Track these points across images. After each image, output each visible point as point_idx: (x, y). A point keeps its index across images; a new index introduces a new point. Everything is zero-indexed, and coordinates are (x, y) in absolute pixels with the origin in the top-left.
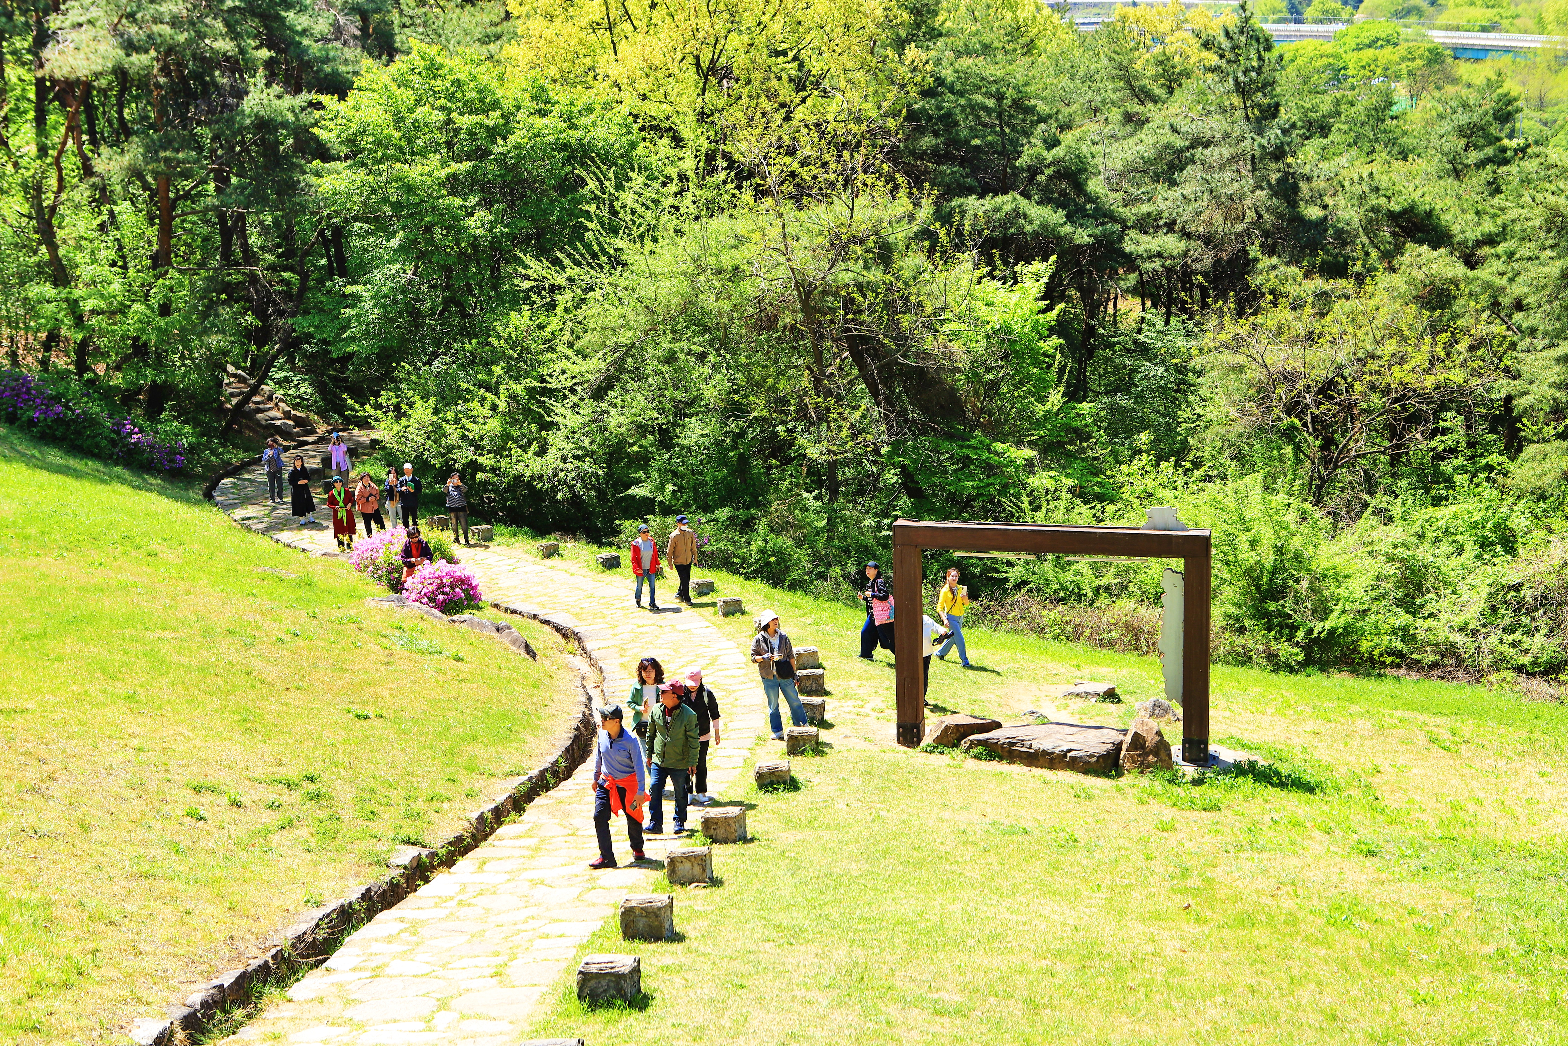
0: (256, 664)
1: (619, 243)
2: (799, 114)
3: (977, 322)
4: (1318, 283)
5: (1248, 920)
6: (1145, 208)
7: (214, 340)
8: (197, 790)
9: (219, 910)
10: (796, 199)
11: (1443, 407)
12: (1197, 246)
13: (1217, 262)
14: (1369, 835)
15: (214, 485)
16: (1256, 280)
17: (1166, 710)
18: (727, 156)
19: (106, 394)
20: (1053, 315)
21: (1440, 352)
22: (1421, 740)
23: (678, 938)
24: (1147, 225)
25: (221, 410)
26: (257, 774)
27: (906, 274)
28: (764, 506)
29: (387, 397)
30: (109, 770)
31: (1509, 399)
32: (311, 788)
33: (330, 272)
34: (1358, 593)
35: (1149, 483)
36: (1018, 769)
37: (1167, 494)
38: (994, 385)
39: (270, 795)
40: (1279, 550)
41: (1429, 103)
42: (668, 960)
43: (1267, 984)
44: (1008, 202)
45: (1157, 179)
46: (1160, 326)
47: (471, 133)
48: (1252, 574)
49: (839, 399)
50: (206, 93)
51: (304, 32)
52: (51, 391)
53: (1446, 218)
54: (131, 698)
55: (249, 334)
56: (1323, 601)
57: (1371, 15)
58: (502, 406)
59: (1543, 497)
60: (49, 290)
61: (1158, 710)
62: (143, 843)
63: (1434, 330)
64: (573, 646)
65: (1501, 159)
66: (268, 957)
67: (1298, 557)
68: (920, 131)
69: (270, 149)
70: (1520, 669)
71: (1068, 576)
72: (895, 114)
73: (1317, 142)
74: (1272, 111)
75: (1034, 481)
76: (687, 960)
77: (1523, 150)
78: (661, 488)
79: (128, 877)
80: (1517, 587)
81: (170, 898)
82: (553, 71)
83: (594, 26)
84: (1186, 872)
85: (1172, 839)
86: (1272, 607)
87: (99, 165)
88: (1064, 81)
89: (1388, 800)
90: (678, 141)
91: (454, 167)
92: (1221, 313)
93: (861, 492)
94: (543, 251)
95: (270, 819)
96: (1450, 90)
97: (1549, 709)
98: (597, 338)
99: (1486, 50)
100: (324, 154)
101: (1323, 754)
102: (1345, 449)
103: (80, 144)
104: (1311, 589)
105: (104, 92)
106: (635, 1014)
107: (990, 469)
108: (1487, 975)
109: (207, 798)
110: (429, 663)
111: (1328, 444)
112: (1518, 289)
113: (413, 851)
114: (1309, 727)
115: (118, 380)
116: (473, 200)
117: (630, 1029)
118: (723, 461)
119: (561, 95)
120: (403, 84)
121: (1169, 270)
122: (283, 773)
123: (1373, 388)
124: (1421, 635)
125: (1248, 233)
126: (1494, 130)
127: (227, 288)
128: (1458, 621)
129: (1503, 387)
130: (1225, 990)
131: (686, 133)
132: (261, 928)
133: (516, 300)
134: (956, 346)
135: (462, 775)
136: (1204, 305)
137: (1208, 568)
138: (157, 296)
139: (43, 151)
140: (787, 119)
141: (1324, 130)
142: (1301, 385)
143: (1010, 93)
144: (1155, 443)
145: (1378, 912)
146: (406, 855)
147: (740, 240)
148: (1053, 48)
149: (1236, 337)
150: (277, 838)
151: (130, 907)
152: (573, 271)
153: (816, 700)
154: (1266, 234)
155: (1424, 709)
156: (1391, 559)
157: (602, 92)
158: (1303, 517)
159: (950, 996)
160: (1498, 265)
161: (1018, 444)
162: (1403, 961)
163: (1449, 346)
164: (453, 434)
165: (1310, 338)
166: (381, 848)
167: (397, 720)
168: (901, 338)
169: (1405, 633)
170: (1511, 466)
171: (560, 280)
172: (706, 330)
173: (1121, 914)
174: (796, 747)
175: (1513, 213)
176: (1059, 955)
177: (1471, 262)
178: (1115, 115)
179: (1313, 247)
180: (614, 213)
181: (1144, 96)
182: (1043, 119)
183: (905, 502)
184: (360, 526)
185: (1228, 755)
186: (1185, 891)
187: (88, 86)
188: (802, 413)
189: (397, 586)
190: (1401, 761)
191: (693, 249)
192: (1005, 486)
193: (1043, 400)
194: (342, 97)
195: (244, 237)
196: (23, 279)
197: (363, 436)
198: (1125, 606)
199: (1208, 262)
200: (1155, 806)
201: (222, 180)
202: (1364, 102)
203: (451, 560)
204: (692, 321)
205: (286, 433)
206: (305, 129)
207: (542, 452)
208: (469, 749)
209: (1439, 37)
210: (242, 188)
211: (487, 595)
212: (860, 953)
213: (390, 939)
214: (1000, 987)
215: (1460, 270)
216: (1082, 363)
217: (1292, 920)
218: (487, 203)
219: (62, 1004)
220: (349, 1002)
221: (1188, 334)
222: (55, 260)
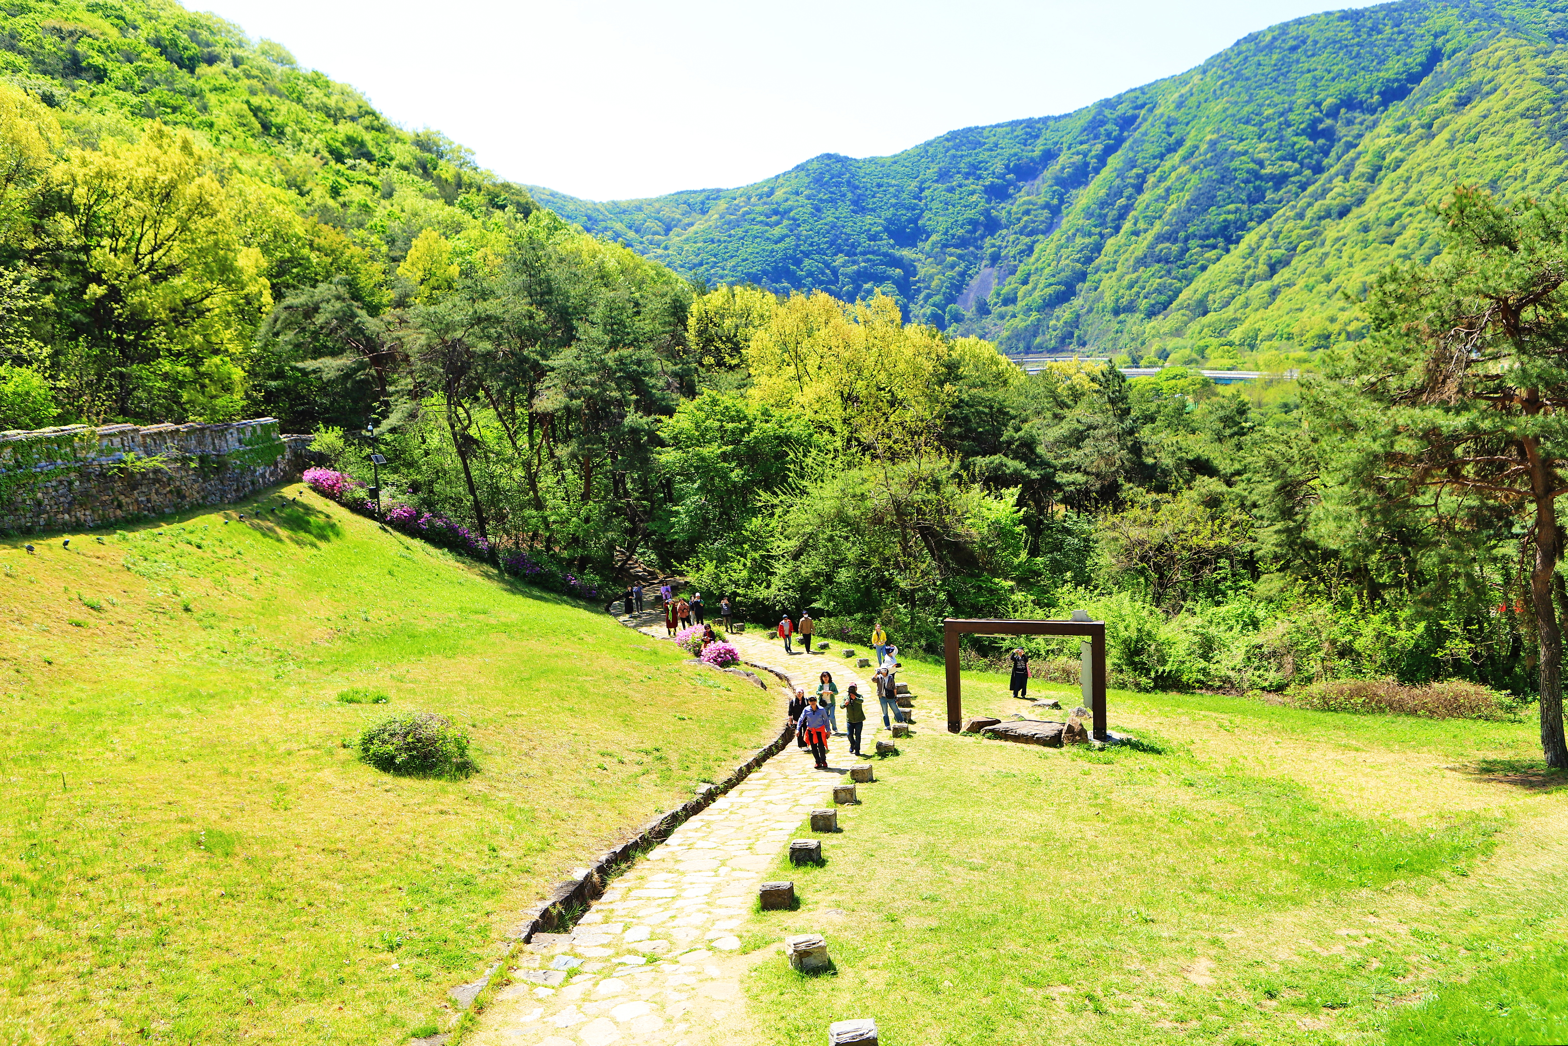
0: (630, 692)
1: (804, 483)
2: (892, 418)
3: (983, 519)
4: (1154, 496)
5: (1129, 820)
6: (1065, 460)
7: (610, 534)
8: (603, 755)
9: (614, 814)
10: (892, 459)
11: (1219, 556)
12: (1092, 479)
13: (1103, 486)
14: (1188, 775)
15: (610, 604)
16: (1122, 495)
17: (1084, 713)
18: (857, 439)
19: (559, 561)
20: (1021, 513)
21: (1216, 529)
22: (1215, 726)
23: (840, 831)
24: (1067, 468)
25: (613, 568)
26: (631, 747)
27: (947, 495)
28: (879, 612)
29: (692, 561)
30: (561, 744)
31: (1252, 552)
32: (658, 754)
33: (665, 500)
34: (1182, 653)
35: (1072, 597)
36: (1010, 744)
37: (1082, 602)
38: (993, 549)
39: (638, 757)
40: (1139, 630)
41: (1204, 406)
42: (834, 842)
43: (1140, 853)
44: (997, 459)
45: (1070, 446)
46: (1075, 518)
47: (733, 432)
48: (1126, 642)
49: (915, 558)
50: (607, 416)
51: (653, 387)
52: (534, 560)
53: (1216, 462)
54: (571, 710)
55: (627, 531)
56: (1163, 656)
57: (1173, 363)
58: (749, 564)
59: (1271, 601)
60: (534, 513)
61: (1080, 713)
62: (578, 781)
63: (1213, 518)
64: (785, 683)
65: (1242, 433)
66: (637, 838)
67: (1149, 634)
68: (953, 425)
69: (637, 443)
70: (1263, 689)
71: (1033, 645)
72: (939, 417)
73: (1149, 426)
74: (1127, 411)
75: (1014, 597)
76: (844, 842)
77: (1252, 428)
78: (827, 604)
79: (571, 798)
80: (1260, 647)
81: (591, 808)
82: (772, 401)
83: (791, 379)
84: (1096, 796)
85: (1089, 779)
86: (1137, 659)
87: (557, 453)
88: (1022, 399)
89: (1198, 757)
90: (833, 432)
91: (724, 448)
92: (1105, 512)
93: (927, 604)
94: (768, 488)
95: (638, 769)
96: (1214, 399)
97: (1278, 709)
98: (794, 530)
99: (1231, 379)
100: (662, 443)
101: (1165, 734)
102: (1170, 579)
103: (548, 443)
104: (1157, 650)
105: (560, 418)
106: (818, 869)
107: (991, 591)
108: (1252, 847)
109: (608, 759)
110: (714, 692)
111: (1162, 576)
112: (1254, 497)
113: (707, 786)
114: (1158, 720)
115: (565, 554)
116: (733, 464)
117: (816, 877)
118: (858, 590)
119: (776, 412)
120: (700, 409)
121: (1079, 491)
122: (643, 747)
123: (1183, 548)
124: (1213, 672)
125: (1117, 471)
126: (1237, 419)
127: (617, 509)
128: (1231, 665)
129: (1248, 546)
130: (1118, 857)
131: (837, 429)
132: (634, 823)
133: (755, 512)
134: (973, 531)
135: (730, 748)
136: (1097, 508)
137: (1104, 640)
138: (583, 513)
139: (532, 446)
140: (887, 420)
141: (1153, 420)
142: (1147, 547)
143: (996, 405)
144: (1074, 578)
145: (1195, 815)
146: (704, 788)
147: (864, 481)
148: (1016, 383)
149: (1113, 524)
150: (641, 779)
151: (572, 813)
152: (782, 497)
153: (907, 710)
154: (1126, 472)
155: (1216, 710)
156: (1196, 634)
157: (796, 409)
158: (1151, 613)
159: (978, 861)
160: (1243, 485)
161: (1005, 579)
162: (1209, 840)
163: (1220, 526)
164: (724, 579)
165: (1151, 523)
166: (691, 784)
167: (698, 721)
168: (945, 527)
169: (1204, 671)
170: (1255, 586)
171: (776, 501)
172: (849, 525)
173: (1064, 817)
174: (897, 733)
175: (1250, 459)
176: (1033, 839)
177: (1229, 484)
178: (1049, 415)
179: (1151, 478)
180: (802, 468)
181: (1063, 405)
182: (1014, 418)
183: (949, 609)
184: (680, 624)
185: (1116, 735)
186: (1096, 806)
187: (552, 415)
188: (897, 564)
189: (698, 654)
190: (1205, 737)
191: (841, 485)
192: (1000, 600)
193: (1017, 556)
194: (671, 417)
195: (624, 485)
196: (522, 507)
197: (680, 580)
198: (1062, 659)
199: (1098, 486)
200: (1080, 762)
201: (614, 457)
202: (1172, 405)
203: (724, 641)
204: (842, 521)
205: (645, 580)
206: (653, 432)
207: (768, 587)
208: (734, 735)
209: (1207, 373)
210: (623, 461)
211: (742, 658)
212: (931, 838)
213: (696, 830)
214: (1003, 856)
215: (1224, 488)
216: (1036, 537)
217: (1151, 820)
218: (740, 465)
219: (540, 859)
220: (677, 861)
221: (1089, 522)
222: (537, 498)
